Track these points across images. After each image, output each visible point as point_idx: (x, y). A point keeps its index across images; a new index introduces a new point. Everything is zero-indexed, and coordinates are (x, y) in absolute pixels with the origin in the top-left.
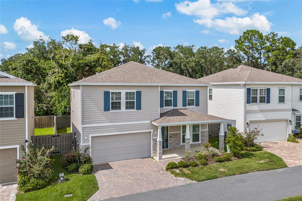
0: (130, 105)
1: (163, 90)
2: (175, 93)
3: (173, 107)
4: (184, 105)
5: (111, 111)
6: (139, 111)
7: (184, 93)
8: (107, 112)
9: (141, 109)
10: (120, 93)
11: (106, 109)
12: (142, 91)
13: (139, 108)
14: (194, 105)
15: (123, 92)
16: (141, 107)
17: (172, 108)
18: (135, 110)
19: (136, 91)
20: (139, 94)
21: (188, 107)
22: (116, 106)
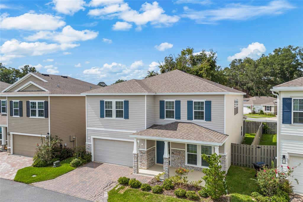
0: (119, 114)
1: (164, 100)
2: (178, 103)
3: (176, 120)
4: (190, 118)
5: (105, 118)
6: (127, 120)
7: (190, 103)
8: (102, 119)
9: (128, 118)
10: (111, 102)
11: (102, 116)
12: (129, 101)
13: (127, 117)
14: (203, 119)
15: (114, 101)
16: (128, 116)
17: (174, 120)
18: (123, 119)
19: (124, 100)
20: (127, 103)
21: (194, 121)
22: (109, 114)
